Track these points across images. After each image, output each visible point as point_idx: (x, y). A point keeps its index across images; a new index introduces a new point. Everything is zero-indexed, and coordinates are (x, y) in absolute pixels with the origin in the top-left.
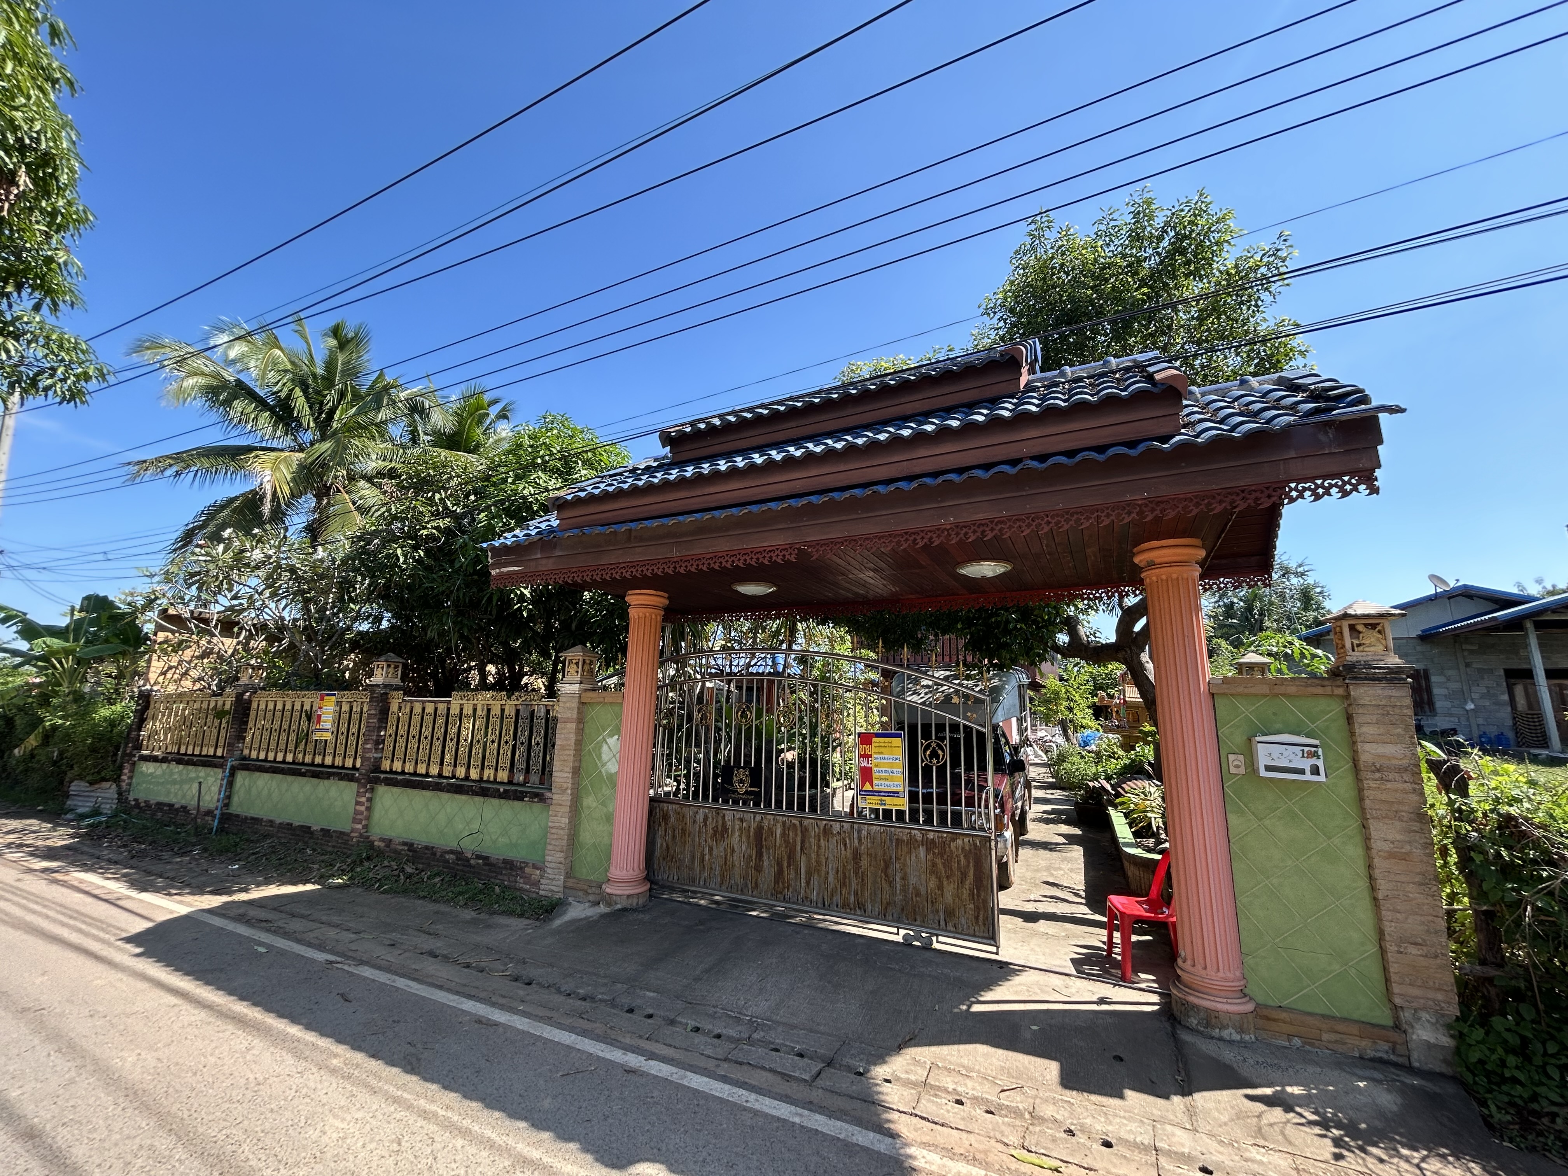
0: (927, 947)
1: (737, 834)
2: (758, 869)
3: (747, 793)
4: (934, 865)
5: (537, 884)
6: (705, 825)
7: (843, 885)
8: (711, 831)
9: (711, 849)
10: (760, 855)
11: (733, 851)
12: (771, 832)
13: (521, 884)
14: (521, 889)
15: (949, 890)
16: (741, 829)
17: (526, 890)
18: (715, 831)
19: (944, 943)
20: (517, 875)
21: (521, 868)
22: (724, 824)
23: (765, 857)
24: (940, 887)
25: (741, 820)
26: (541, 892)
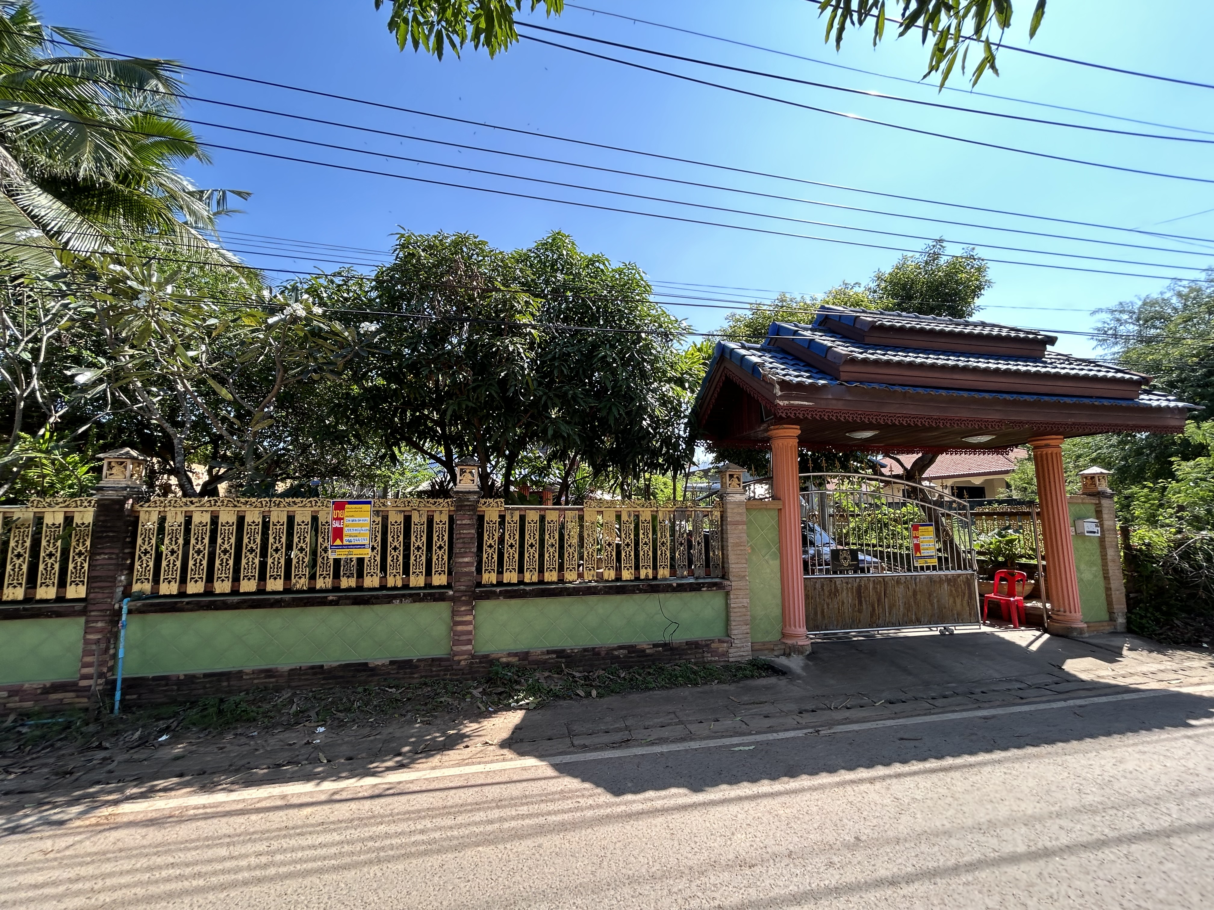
0: (952, 634)
1: (845, 592)
2: (860, 611)
3: (849, 565)
4: (951, 591)
5: (726, 654)
6: (823, 590)
7: (908, 611)
8: (827, 593)
9: (828, 605)
10: (860, 603)
11: (843, 603)
12: (866, 588)
13: (708, 657)
14: (711, 662)
15: (958, 601)
16: (847, 588)
17: (715, 661)
18: (830, 592)
19: (960, 630)
20: (704, 652)
21: (707, 645)
22: (836, 587)
23: (864, 603)
24: (955, 602)
25: (847, 583)
26: (731, 660)
